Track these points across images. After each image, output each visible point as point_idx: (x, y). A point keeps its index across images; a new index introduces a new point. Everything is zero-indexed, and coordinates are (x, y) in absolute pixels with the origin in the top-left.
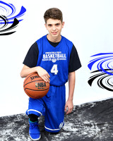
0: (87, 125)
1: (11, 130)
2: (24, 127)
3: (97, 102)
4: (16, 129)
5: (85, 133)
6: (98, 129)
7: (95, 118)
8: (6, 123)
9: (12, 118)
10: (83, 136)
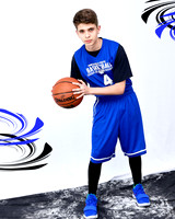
0: (156, 202)
1: (58, 209)
2: (75, 205)
3: (164, 174)
4: (65, 207)
5: (154, 212)
6: (169, 207)
7: (164, 192)
8: (51, 201)
9: (58, 194)
10: (152, 215)
